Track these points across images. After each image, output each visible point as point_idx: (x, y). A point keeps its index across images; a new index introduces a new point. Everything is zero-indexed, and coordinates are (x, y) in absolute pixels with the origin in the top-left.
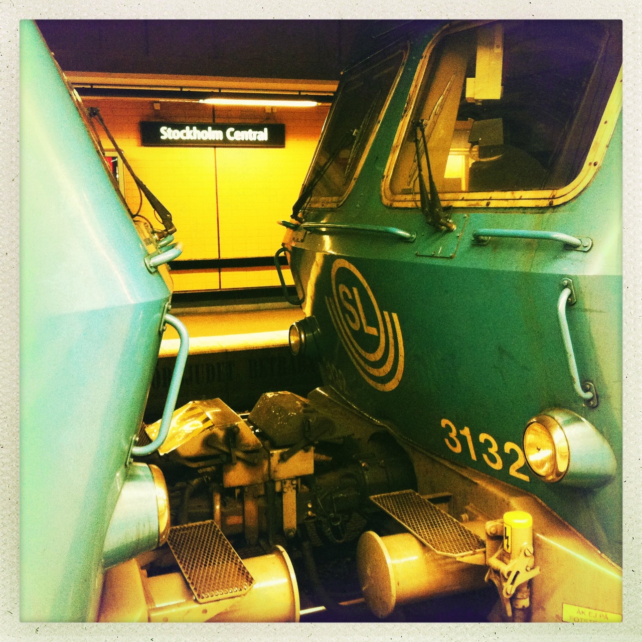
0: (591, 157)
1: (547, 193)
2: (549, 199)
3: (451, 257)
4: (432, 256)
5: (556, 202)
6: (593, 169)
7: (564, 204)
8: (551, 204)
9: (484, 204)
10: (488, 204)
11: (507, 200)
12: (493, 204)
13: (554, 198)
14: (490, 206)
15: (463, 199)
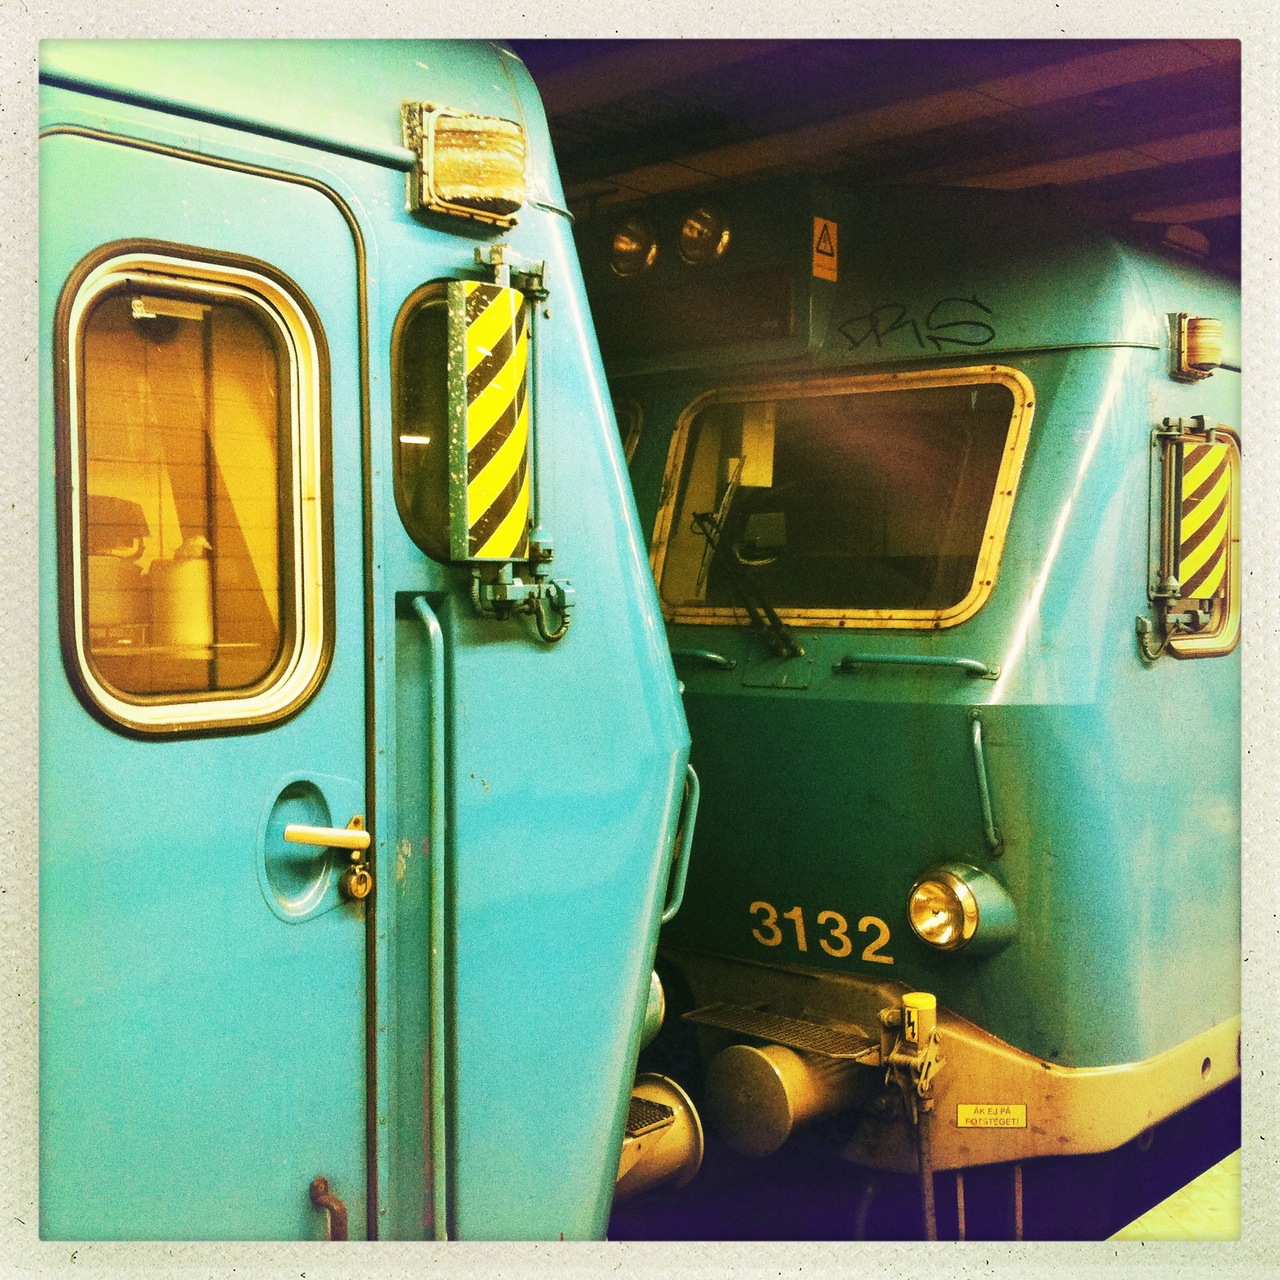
0: (979, 575)
1: (930, 614)
2: (933, 620)
3: (805, 688)
4: (774, 687)
5: (943, 624)
6: (987, 590)
7: (955, 626)
8: (937, 625)
9: (835, 623)
10: (842, 624)
11: (869, 619)
12: (849, 624)
13: (939, 619)
14: (846, 626)
15: (799, 617)
